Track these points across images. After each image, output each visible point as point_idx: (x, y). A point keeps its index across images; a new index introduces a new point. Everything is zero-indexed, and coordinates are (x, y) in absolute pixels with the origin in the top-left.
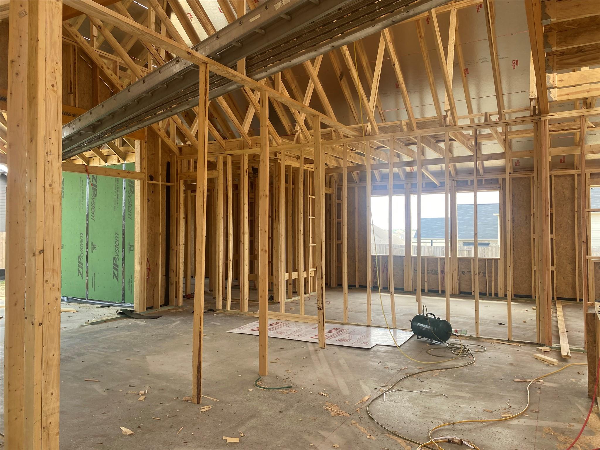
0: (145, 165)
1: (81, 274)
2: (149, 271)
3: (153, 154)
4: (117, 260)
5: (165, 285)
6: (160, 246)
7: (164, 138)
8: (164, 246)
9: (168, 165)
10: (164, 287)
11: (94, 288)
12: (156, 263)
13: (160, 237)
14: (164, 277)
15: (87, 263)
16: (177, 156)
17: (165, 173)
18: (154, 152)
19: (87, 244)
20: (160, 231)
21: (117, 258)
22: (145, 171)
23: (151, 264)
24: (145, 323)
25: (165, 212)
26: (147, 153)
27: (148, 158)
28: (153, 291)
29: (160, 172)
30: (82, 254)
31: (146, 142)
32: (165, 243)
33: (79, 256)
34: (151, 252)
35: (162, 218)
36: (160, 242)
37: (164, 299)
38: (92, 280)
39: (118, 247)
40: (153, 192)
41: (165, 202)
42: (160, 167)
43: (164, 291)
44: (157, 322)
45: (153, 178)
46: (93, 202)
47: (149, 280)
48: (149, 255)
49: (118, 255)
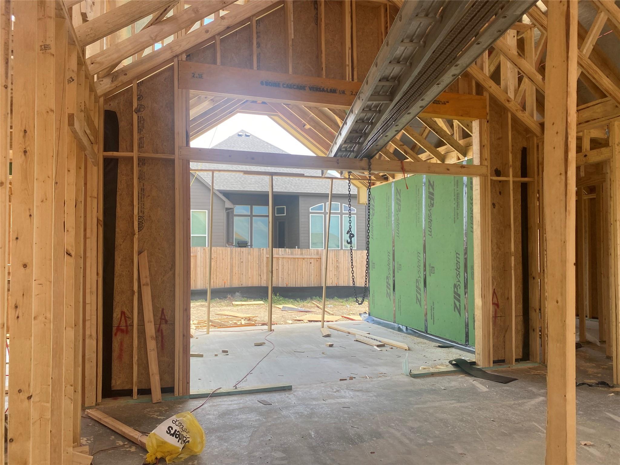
0: (487, 154)
1: (419, 301)
2: (496, 307)
3: (499, 139)
4: (458, 288)
5: (523, 330)
6: (513, 272)
7: (515, 112)
8: (520, 271)
9: (524, 152)
10: (521, 333)
11: (434, 321)
12: (506, 297)
13: (513, 258)
14: (521, 318)
15: (425, 288)
16: (537, 137)
17: (518, 164)
18: (500, 136)
19: (425, 266)
20: (513, 250)
21: (459, 285)
22: (488, 162)
23: (499, 297)
24: (487, 390)
25: (520, 221)
26: (489, 137)
27: (492, 145)
28: (504, 337)
29: (511, 163)
30: (420, 277)
31: (488, 122)
32: (521, 268)
33: (417, 279)
34: (499, 279)
35: (515, 230)
36: (513, 265)
37: (521, 350)
38: (431, 310)
39: (459, 270)
40: (500, 193)
41: (520, 208)
42: (510, 156)
43: (520, 338)
44: (506, 390)
45: (501, 172)
46: (430, 214)
47: (497, 320)
48: (497, 285)
49: (459, 281)
